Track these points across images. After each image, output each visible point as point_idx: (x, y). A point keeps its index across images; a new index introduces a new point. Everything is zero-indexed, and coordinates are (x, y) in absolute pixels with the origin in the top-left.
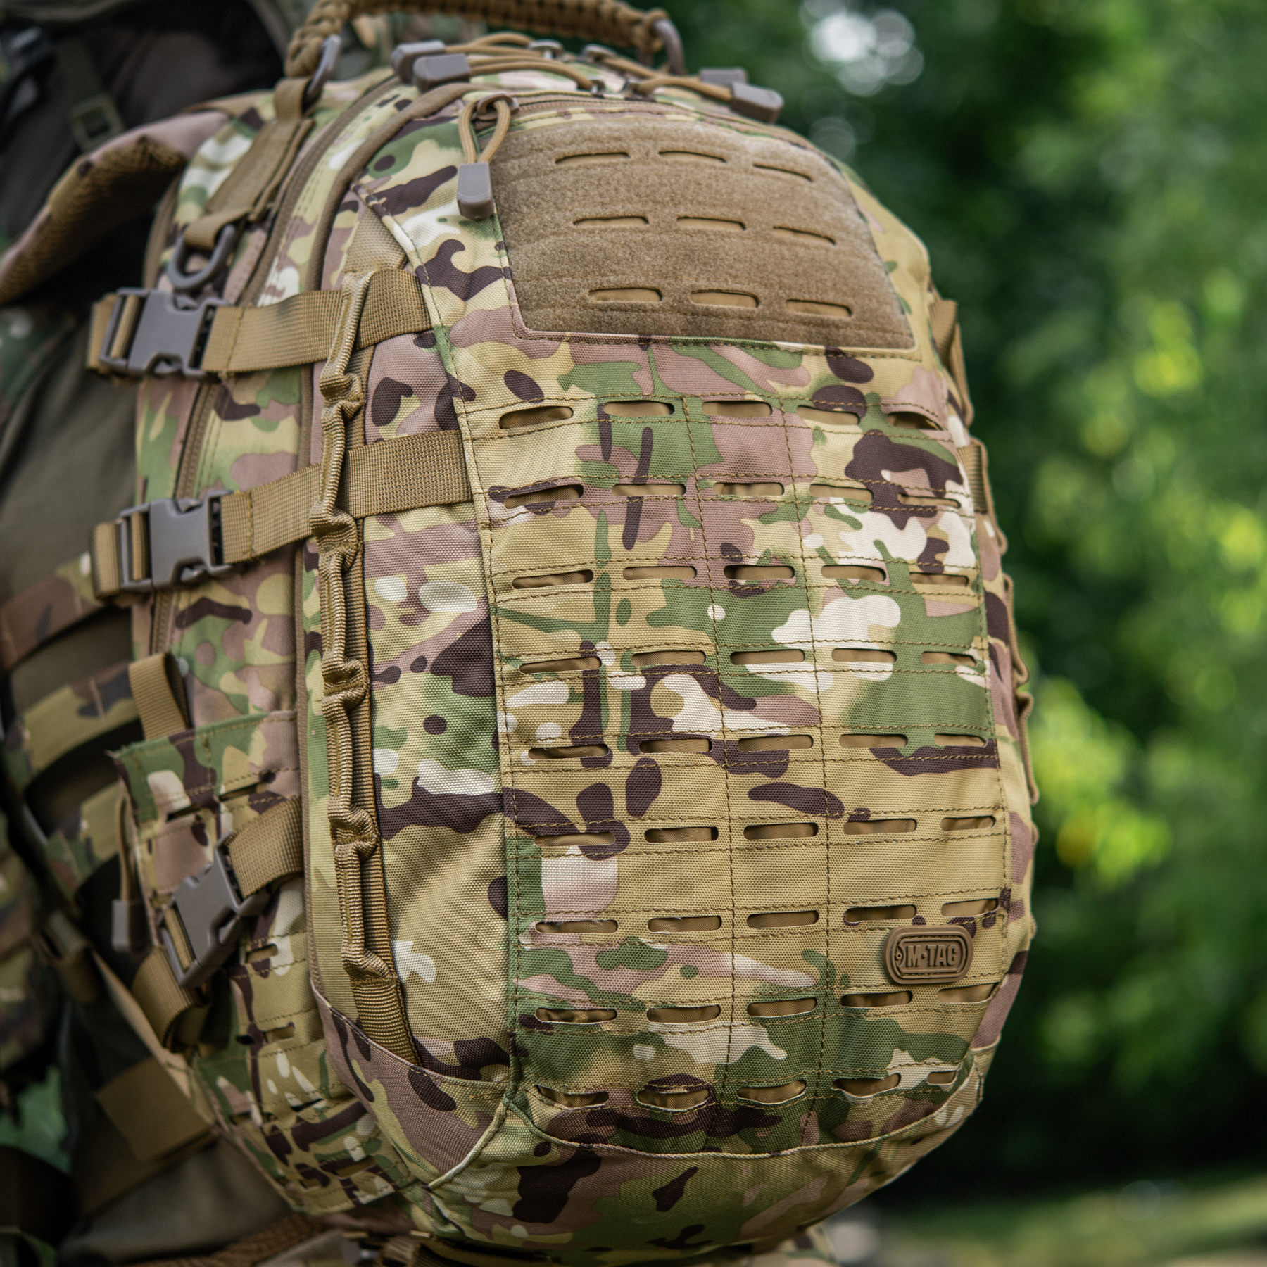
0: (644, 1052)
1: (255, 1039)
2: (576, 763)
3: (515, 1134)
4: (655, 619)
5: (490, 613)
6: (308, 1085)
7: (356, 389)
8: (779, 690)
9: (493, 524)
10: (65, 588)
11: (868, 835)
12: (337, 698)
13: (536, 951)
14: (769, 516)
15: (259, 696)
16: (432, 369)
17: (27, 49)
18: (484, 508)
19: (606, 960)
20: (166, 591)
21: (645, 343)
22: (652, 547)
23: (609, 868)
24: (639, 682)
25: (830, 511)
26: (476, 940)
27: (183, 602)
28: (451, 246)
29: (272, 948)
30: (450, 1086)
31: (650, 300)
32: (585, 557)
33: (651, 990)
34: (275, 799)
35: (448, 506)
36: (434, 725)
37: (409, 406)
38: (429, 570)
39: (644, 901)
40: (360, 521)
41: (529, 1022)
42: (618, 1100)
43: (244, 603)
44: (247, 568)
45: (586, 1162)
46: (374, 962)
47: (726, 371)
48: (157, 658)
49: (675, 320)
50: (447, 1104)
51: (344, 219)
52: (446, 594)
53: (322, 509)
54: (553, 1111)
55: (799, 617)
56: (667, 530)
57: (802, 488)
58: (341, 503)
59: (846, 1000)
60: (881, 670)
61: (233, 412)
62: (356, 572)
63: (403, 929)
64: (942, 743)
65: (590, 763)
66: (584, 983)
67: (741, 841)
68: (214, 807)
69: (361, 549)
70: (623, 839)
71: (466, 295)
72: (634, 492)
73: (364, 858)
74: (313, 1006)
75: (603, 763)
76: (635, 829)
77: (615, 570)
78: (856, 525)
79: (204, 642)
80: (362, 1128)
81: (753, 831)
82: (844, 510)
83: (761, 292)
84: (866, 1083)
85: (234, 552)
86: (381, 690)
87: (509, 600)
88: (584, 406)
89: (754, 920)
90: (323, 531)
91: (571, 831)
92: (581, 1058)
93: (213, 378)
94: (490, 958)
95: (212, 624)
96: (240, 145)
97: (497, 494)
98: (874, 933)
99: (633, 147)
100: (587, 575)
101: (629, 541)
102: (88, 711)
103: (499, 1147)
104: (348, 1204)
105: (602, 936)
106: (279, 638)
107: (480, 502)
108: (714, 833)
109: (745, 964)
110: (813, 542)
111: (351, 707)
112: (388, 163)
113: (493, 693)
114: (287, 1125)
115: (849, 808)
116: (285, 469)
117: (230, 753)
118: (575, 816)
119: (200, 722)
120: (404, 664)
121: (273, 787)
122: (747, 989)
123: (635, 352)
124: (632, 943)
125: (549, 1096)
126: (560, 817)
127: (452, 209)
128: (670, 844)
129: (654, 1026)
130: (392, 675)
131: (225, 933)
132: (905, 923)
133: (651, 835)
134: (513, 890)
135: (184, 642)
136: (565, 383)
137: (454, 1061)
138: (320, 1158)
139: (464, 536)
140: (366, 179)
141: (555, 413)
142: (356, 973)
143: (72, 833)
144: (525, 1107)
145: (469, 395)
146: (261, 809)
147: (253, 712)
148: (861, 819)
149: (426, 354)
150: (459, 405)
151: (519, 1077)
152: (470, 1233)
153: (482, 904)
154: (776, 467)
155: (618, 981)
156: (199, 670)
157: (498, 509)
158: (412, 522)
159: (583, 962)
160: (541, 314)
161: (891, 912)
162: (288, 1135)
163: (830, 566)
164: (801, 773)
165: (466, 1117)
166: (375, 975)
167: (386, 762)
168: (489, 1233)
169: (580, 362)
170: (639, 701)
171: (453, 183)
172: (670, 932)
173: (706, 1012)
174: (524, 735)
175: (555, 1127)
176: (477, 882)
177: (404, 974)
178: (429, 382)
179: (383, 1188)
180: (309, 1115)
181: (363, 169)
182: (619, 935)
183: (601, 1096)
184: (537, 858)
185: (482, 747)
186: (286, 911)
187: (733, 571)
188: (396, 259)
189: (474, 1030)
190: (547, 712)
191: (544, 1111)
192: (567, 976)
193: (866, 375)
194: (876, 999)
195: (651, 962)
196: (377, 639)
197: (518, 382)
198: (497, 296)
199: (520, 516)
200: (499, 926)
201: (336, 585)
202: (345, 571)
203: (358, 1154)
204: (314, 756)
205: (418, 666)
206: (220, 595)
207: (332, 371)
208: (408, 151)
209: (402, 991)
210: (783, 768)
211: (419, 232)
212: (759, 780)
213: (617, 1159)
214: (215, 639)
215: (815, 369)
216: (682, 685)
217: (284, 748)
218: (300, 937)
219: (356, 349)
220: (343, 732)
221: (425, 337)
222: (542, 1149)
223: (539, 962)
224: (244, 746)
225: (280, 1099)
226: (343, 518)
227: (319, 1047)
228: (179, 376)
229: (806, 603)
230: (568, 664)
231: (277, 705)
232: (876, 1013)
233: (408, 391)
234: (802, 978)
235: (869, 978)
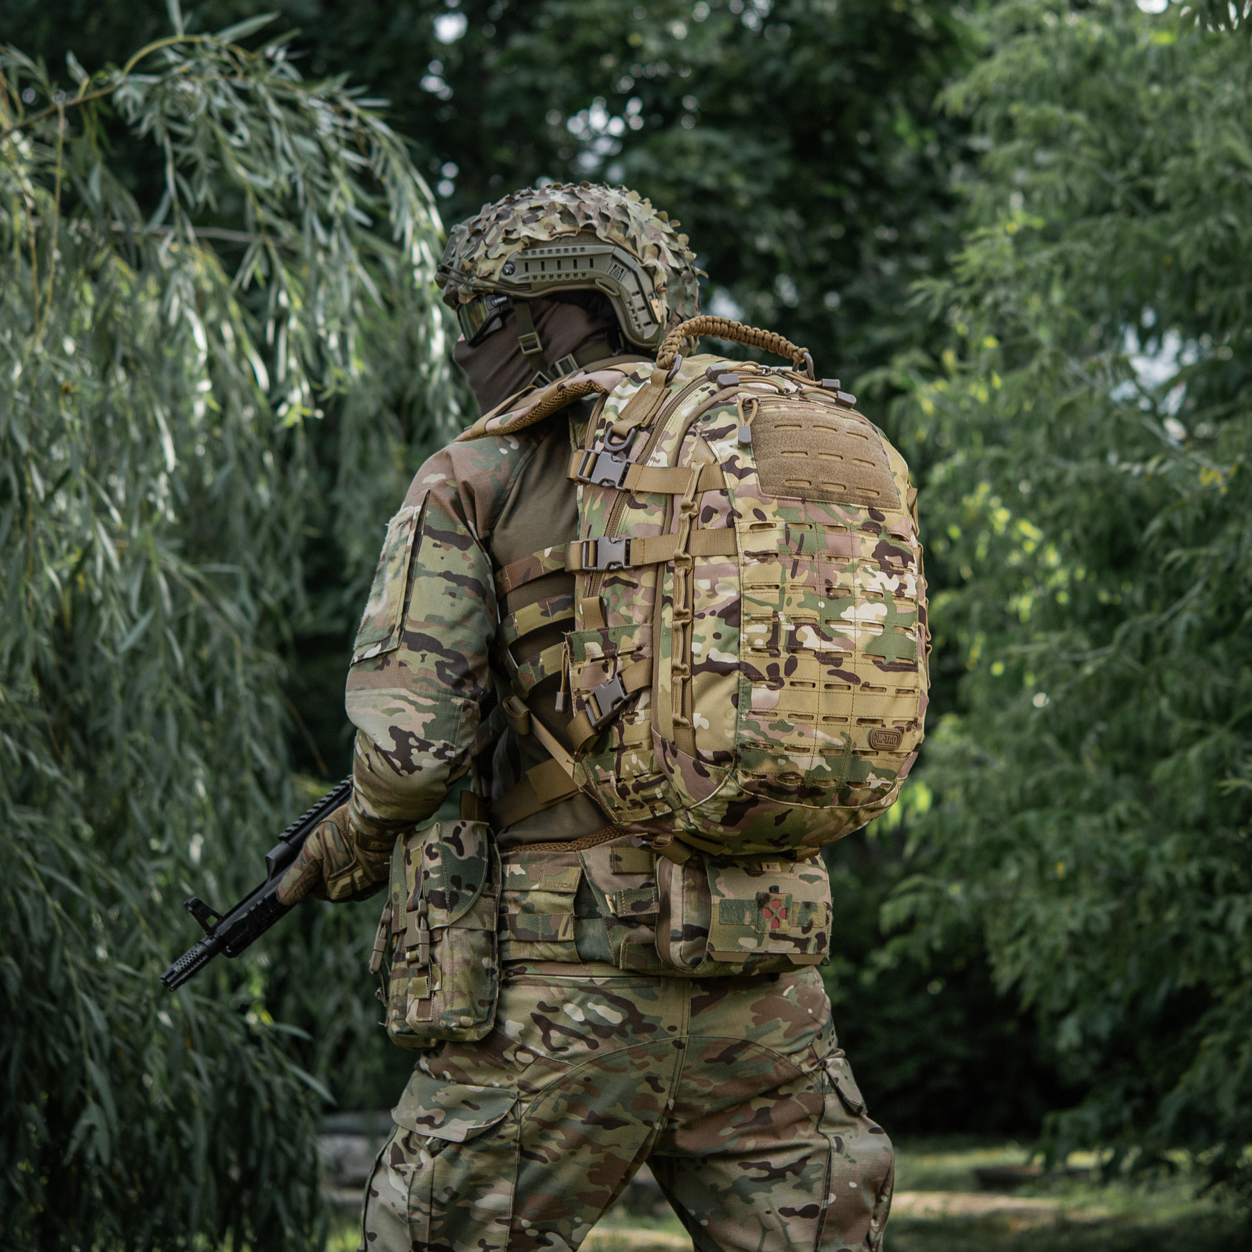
0: (782, 762)
1: (622, 749)
2: (767, 655)
3: (731, 788)
4: (800, 605)
5: (741, 596)
6: (644, 767)
7: (696, 508)
8: (841, 635)
9: (744, 565)
10: (537, 561)
11: (868, 692)
12: (680, 622)
13: (748, 721)
14: (843, 570)
15: (638, 617)
16: (727, 505)
17: (500, 305)
18: (742, 558)
19: (772, 727)
20: (601, 572)
21: (803, 501)
22: (801, 579)
23: (776, 694)
24: (792, 628)
25: (865, 570)
26: (725, 715)
27: (607, 577)
28: (735, 458)
29: (637, 714)
30: (709, 768)
31: (806, 485)
32: (777, 581)
33: (787, 739)
34: (642, 657)
35: (728, 556)
36: (717, 636)
37: (716, 517)
38: (719, 579)
39: (788, 707)
40: (694, 558)
41: (743, 746)
42: (770, 778)
43: (635, 581)
44: (638, 568)
45: (754, 801)
46: (685, 720)
47: (832, 514)
48: (597, 598)
49: (815, 494)
50: (707, 775)
51: (688, 438)
52: (724, 588)
53: (680, 552)
54: (747, 780)
55: (851, 609)
56: (806, 572)
57: (856, 560)
58: (686, 550)
59: (854, 752)
60: (878, 632)
61: (635, 506)
62: (690, 576)
63: (697, 709)
64: (898, 661)
65: (772, 655)
66: (764, 735)
67: (823, 689)
68: (614, 658)
69: (693, 568)
70: (782, 684)
71: (740, 478)
72: (797, 557)
73: (685, 682)
74: (651, 736)
75: (777, 656)
76: (787, 681)
77: (787, 586)
78: (874, 576)
79: (614, 593)
80: (663, 785)
81: (827, 686)
82: (870, 570)
83: (847, 485)
84: (858, 784)
85: (635, 561)
86: (696, 621)
87: (748, 593)
88: (780, 523)
89: (825, 719)
90: (678, 559)
91: (764, 679)
92: (759, 761)
93: (628, 491)
94: (730, 722)
95: (619, 588)
96: (632, 390)
97: (747, 554)
98: (867, 728)
99: (803, 423)
100: (777, 587)
101: (793, 575)
102: (545, 614)
103: (724, 792)
104: (651, 816)
105: (772, 718)
106: (649, 595)
107: (741, 556)
108: (814, 685)
109: (820, 734)
110: (858, 581)
111: (684, 626)
112: (707, 418)
113: (739, 626)
114: (630, 784)
115: (863, 682)
116: (656, 532)
117: (624, 638)
118: (765, 674)
119: (610, 625)
120: (707, 612)
121: (641, 652)
122: (820, 743)
123: (799, 505)
124: (782, 722)
125: (746, 774)
126: (759, 674)
127: (735, 442)
128: (798, 687)
129: (786, 753)
130: (702, 616)
131: (616, 706)
132: (879, 726)
133: (792, 684)
134: (740, 698)
135: (606, 593)
136: (774, 514)
137: (712, 759)
138: (643, 797)
139: (734, 568)
140: (699, 424)
141: (770, 526)
142: (677, 724)
143: (535, 663)
144: (736, 778)
145: (740, 516)
146: (636, 661)
147: (635, 623)
148: (866, 685)
149: (724, 498)
150: (736, 519)
151: (735, 767)
152: (700, 829)
153: (729, 702)
154: (847, 552)
155: (776, 735)
156: (612, 604)
157: (747, 559)
158: (714, 561)
159: (764, 726)
160: (768, 488)
161: (874, 721)
162: (630, 788)
163: (864, 591)
164: (847, 667)
165: (713, 780)
166: (684, 725)
167: (696, 647)
168: (708, 829)
169: (780, 507)
170: (792, 635)
171: (735, 431)
172: (795, 719)
173: (805, 750)
174: (750, 642)
175: (746, 786)
176: (728, 694)
177: (696, 725)
178: (724, 509)
179: (667, 809)
180: (642, 779)
181: (697, 419)
182: (778, 718)
183: (764, 777)
184: (750, 688)
185: (734, 645)
186: (644, 699)
187: (828, 590)
188: (712, 459)
189: (721, 747)
190: (759, 635)
191: (742, 779)
192: (758, 731)
193: (882, 518)
194: (865, 753)
195: (788, 729)
196: (696, 602)
197: (758, 513)
198: (752, 479)
199: (755, 562)
200: (735, 711)
201: (682, 581)
202: (686, 575)
203: (660, 796)
204: (664, 644)
205: (713, 613)
206: (623, 576)
207: (687, 499)
208: (717, 414)
209: (694, 732)
210: (840, 664)
211: (721, 449)
212: (832, 667)
213: (766, 801)
214: (619, 593)
215: (864, 515)
216: (807, 630)
217: (648, 638)
218: (648, 710)
219: (696, 492)
220: (681, 635)
221: (724, 492)
222: (740, 794)
223: (749, 725)
224: (631, 636)
225: (630, 772)
226: (687, 556)
227: (651, 753)
228: (614, 487)
229: (854, 604)
230: (768, 618)
231: (645, 621)
232: (865, 758)
233: (716, 512)
234: (840, 742)
235: (863, 745)
